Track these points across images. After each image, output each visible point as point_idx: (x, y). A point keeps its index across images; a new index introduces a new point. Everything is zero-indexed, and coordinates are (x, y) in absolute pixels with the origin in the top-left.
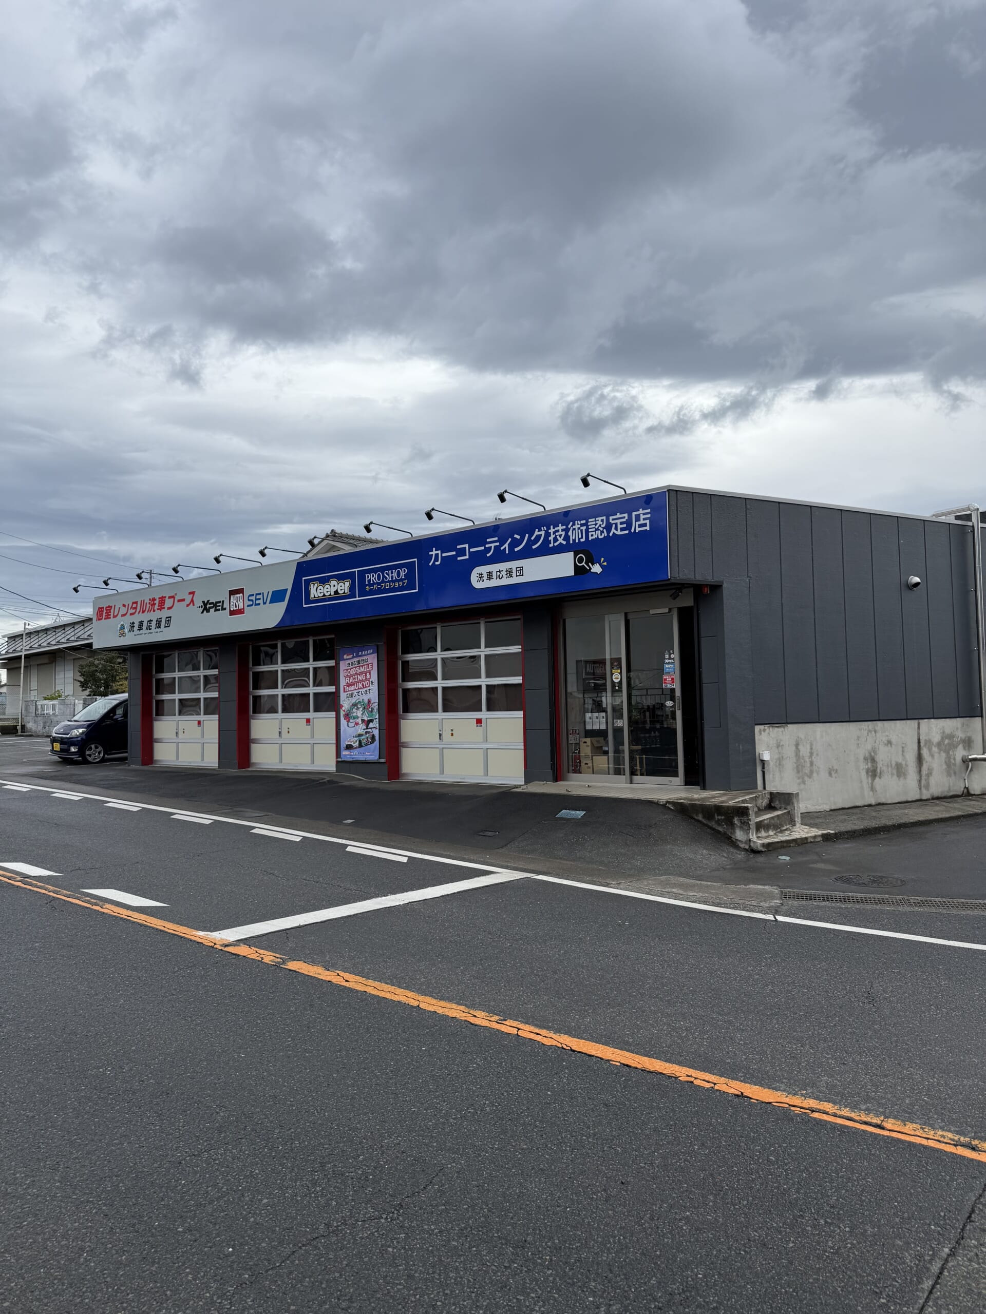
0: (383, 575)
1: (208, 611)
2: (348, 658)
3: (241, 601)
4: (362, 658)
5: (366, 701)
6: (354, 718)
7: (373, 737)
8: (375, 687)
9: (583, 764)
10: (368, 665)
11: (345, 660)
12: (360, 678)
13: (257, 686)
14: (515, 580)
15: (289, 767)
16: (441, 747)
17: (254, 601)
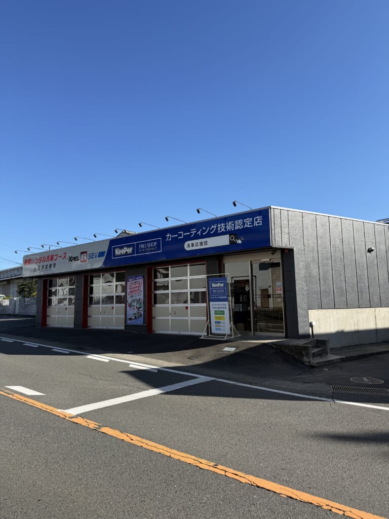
0: (147, 245)
1: (71, 261)
2: (131, 280)
3: (86, 256)
4: (137, 280)
5: (138, 299)
6: (133, 306)
7: (141, 315)
8: (142, 293)
10: (139, 283)
11: (129, 281)
12: (136, 289)
13: (92, 292)
14: (204, 247)
15: (104, 328)
16: (170, 319)
17: (92, 256)
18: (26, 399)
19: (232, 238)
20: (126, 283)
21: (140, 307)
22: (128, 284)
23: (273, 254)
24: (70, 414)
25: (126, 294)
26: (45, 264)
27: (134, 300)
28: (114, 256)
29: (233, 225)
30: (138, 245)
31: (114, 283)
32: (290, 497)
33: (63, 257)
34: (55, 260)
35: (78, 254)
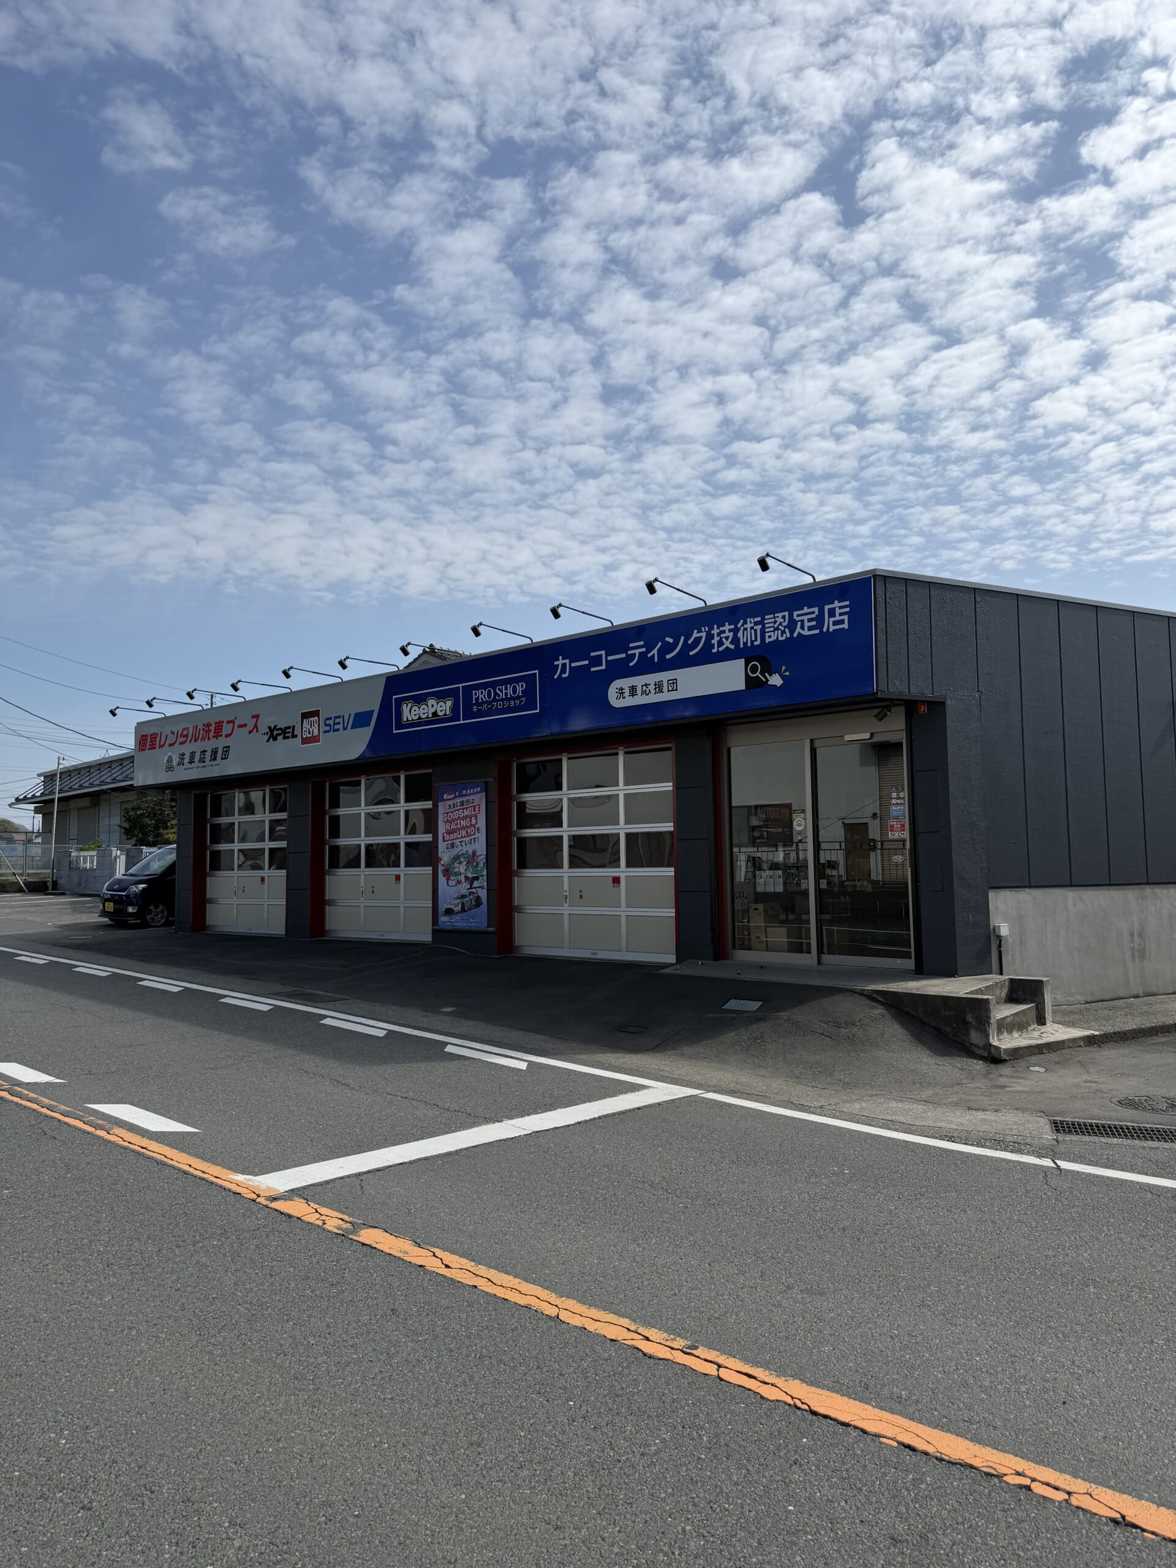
0: (496, 693)
1: (275, 739)
2: (449, 797)
3: (316, 725)
4: (467, 798)
5: (470, 852)
6: (456, 874)
7: (478, 899)
8: (482, 836)
9: (753, 937)
10: (474, 807)
11: (444, 800)
12: (463, 823)
13: (335, 833)
14: (666, 696)
15: (374, 936)
16: (566, 913)
17: (332, 725)
18: (145, 1142)
19: (754, 669)
20: (435, 806)
21: (477, 878)
22: (442, 808)
23: (881, 717)
24: (269, 1188)
25: (435, 837)
26: (197, 747)
27: (456, 858)
28: (400, 725)
29: (758, 627)
30: (468, 691)
31: (402, 806)
32: (909, 1447)
33: (250, 727)
34: (227, 736)
35: (293, 719)
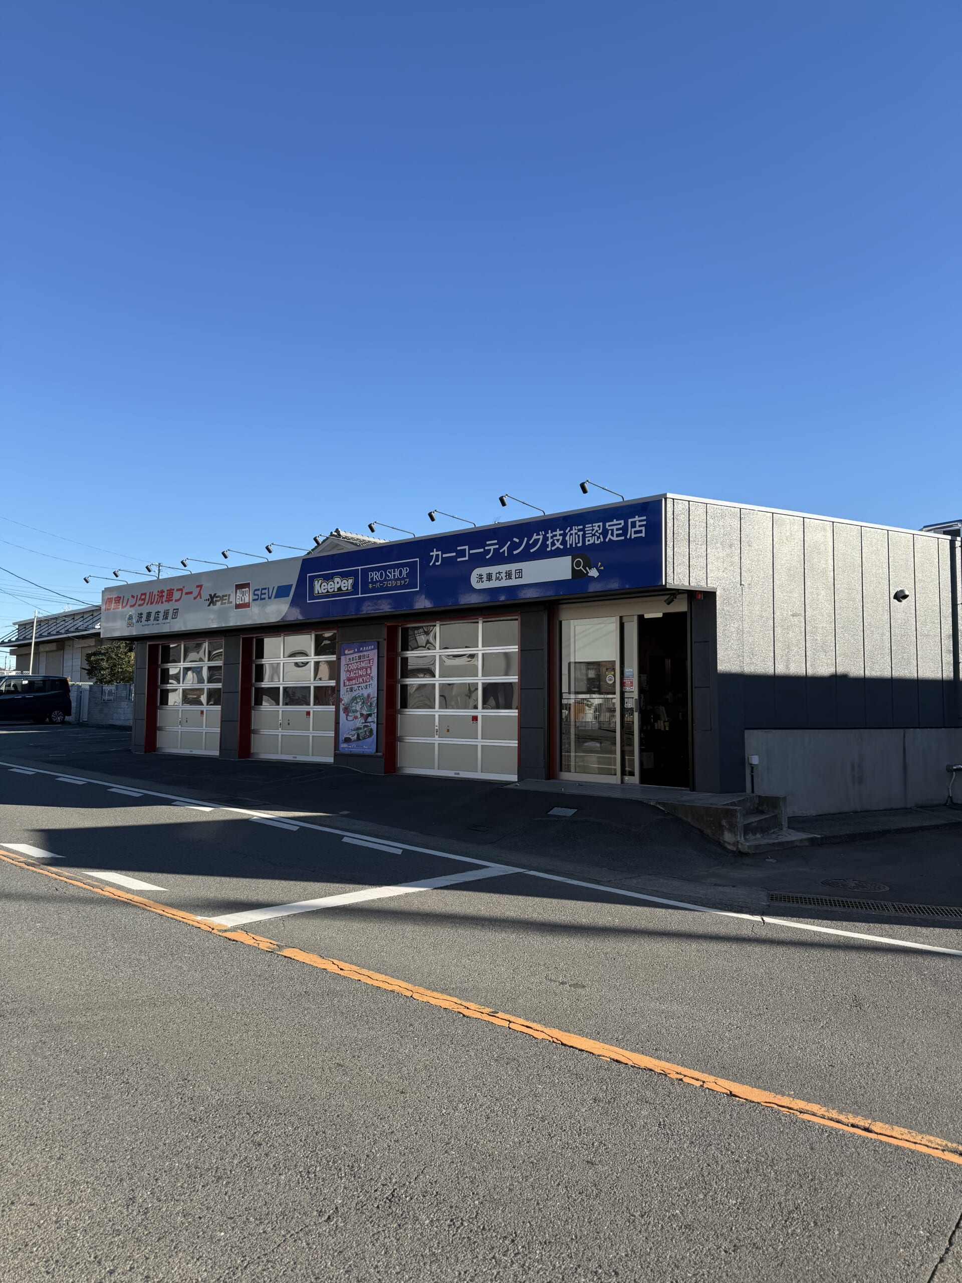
0: (386, 574)
1: (214, 604)
2: (349, 653)
3: (247, 595)
4: (364, 653)
5: (366, 695)
6: (353, 712)
7: (371, 731)
8: (374, 683)
11: (345, 655)
12: (360, 673)
13: (260, 677)
14: (513, 582)
15: (288, 758)
16: (436, 743)
17: (260, 596)
18: (130, 896)
19: (578, 564)
20: (339, 659)
21: (370, 715)
22: (344, 660)
23: (669, 603)
24: (220, 925)
25: (338, 683)
26: (153, 608)
27: (354, 699)
29: (581, 533)
30: (365, 572)
31: (312, 658)
33: (195, 594)
34: (176, 601)
35: (228, 589)
